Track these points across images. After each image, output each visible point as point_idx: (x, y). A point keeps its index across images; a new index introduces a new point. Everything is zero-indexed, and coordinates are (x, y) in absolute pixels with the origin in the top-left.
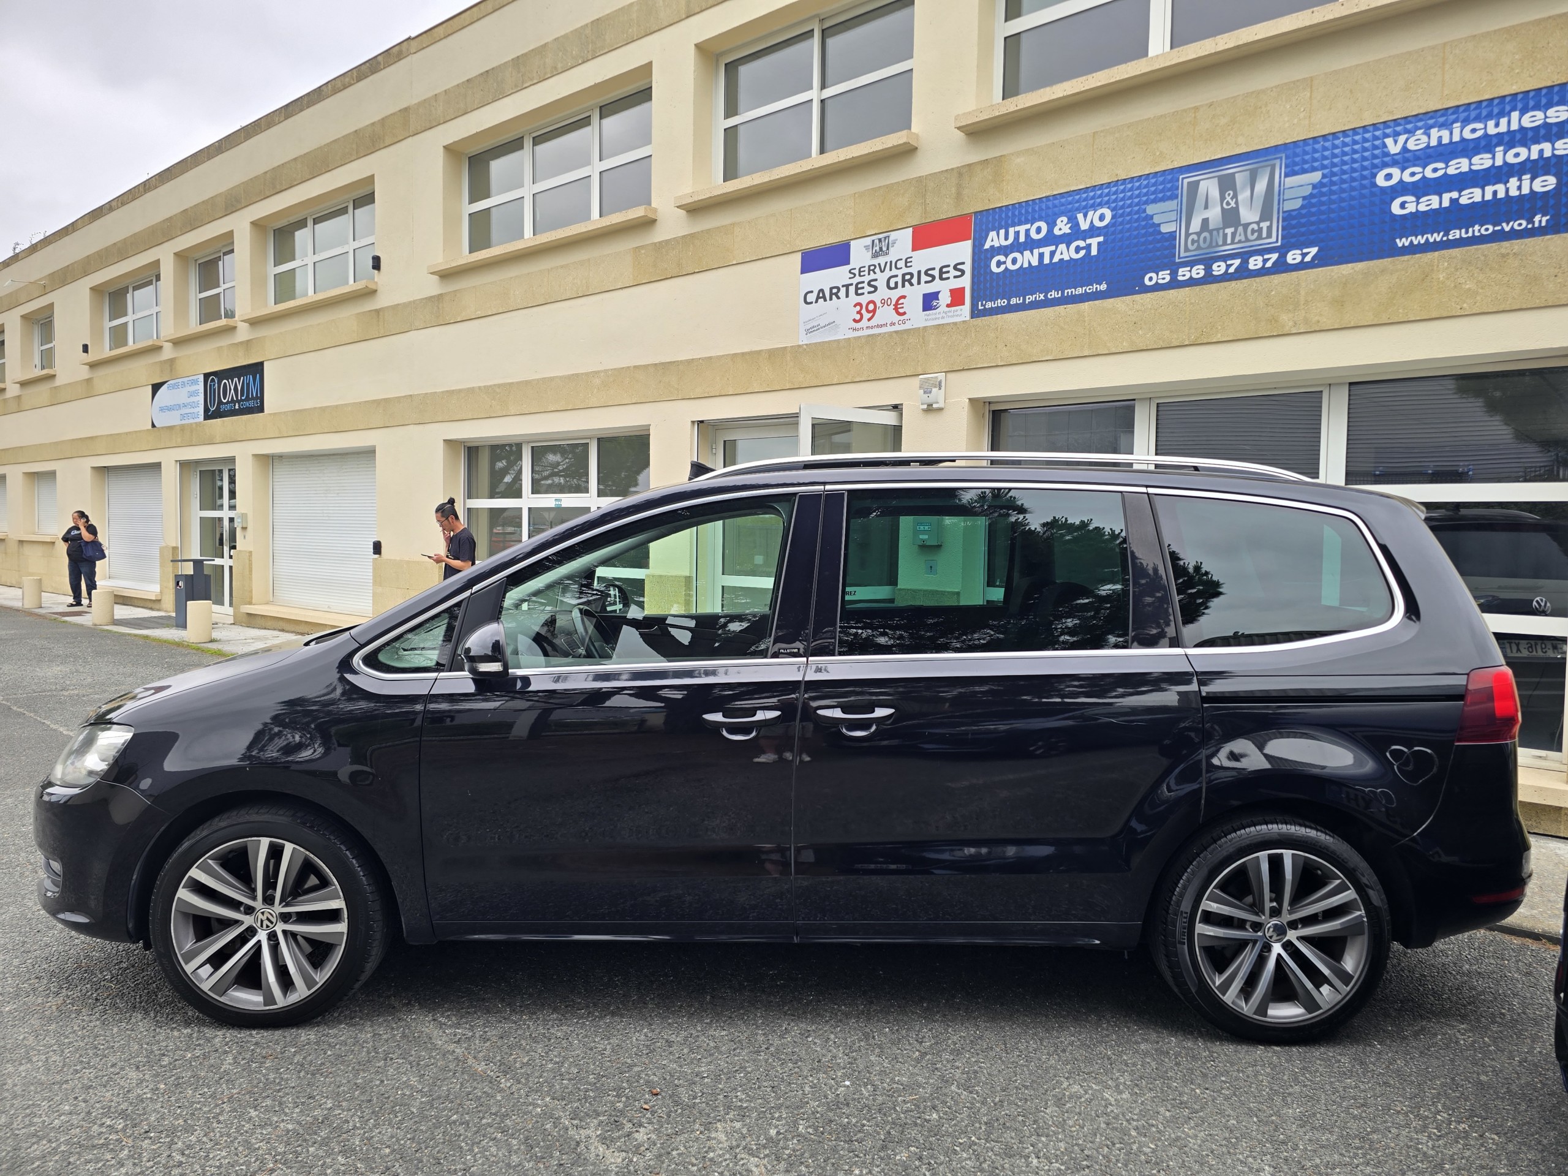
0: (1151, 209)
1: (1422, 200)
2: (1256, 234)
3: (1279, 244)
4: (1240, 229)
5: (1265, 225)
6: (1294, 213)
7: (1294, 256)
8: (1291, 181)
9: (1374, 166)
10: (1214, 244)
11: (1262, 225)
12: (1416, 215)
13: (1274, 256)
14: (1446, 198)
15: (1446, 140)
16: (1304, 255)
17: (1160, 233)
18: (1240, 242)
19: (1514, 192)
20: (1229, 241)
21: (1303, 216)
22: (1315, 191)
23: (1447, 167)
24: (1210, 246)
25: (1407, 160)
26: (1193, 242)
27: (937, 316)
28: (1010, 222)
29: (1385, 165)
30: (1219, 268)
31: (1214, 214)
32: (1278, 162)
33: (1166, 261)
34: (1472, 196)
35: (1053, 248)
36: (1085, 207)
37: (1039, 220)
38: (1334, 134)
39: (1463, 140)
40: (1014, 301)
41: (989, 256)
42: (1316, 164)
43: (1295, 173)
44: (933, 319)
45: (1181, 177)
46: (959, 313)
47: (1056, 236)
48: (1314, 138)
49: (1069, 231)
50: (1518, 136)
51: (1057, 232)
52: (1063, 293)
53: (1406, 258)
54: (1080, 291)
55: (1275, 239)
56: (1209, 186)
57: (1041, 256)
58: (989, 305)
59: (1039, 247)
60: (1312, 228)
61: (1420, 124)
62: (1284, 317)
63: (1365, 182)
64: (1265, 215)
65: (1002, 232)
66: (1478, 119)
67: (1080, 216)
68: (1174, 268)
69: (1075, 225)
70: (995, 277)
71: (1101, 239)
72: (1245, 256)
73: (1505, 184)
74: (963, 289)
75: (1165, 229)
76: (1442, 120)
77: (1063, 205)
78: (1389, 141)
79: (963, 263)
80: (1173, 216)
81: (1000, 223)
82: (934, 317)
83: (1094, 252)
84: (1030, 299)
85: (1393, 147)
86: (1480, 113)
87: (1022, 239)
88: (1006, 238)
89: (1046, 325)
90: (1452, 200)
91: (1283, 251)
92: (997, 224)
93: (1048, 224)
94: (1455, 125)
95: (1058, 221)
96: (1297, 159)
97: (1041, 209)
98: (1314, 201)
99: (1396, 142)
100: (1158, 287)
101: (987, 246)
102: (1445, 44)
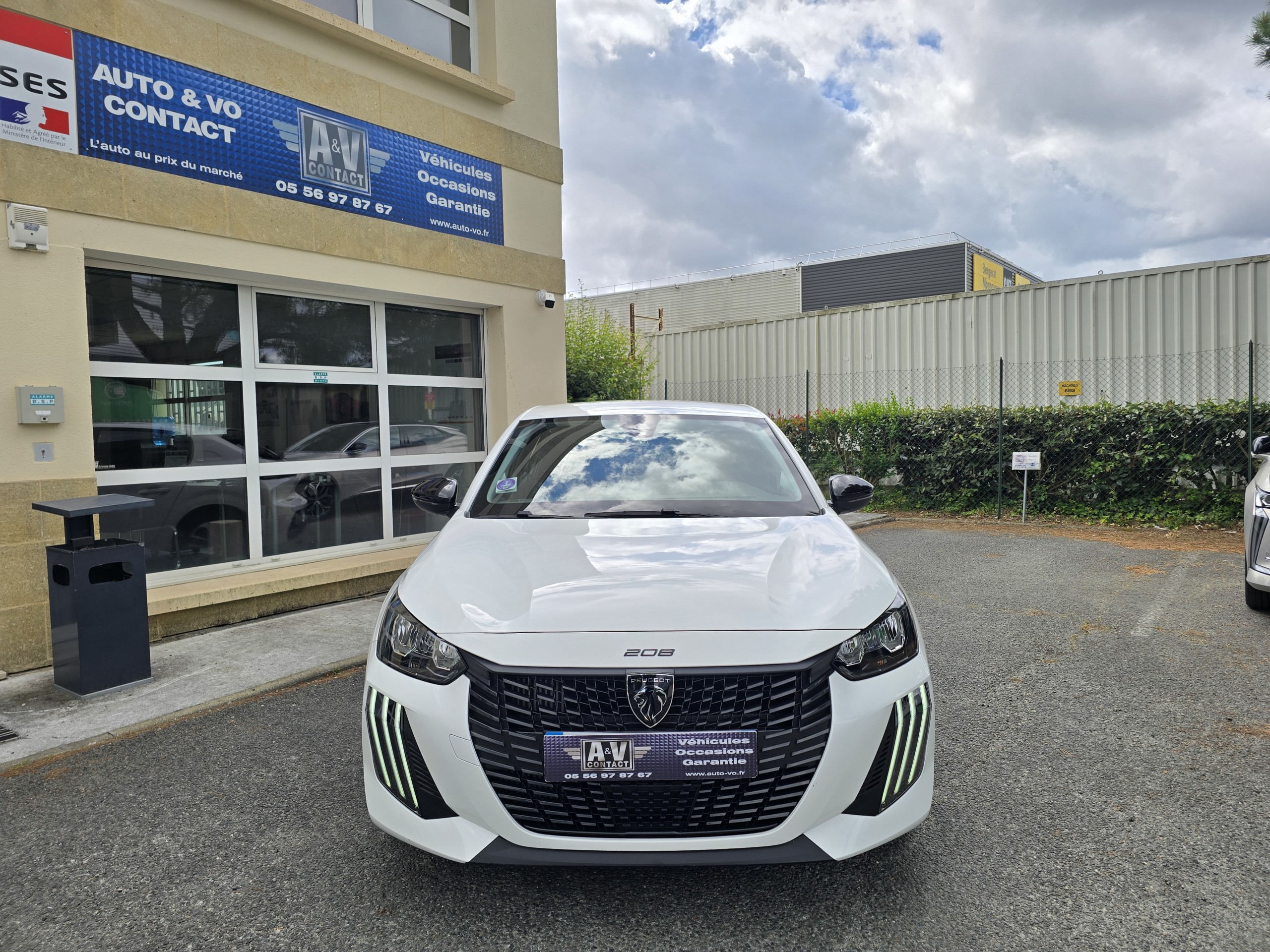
0: (277, 124)
1: (440, 199)
2: (355, 181)
3: (370, 195)
4: (345, 172)
5: (360, 176)
6: (377, 176)
7: (379, 208)
8: (373, 151)
9: (416, 166)
10: (328, 177)
11: (359, 175)
12: (437, 206)
13: (368, 203)
14: (451, 202)
15: (447, 167)
16: (385, 209)
17: (286, 148)
18: (345, 182)
19: (476, 213)
20: (338, 179)
21: (382, 181)
22: (387, 166)
23: (449, 184)
24: (325, 177)
25: (431, 170)
26: (313, 168)
27: (25, 133)
28: (125, 63)
29: (421, 168)
30: (333, 197)
31: (326, 151)
32: (363, 133)
33: (293, 175)
34: (460, 207)
35: (183, 117)
36: (213, 92)
37: (164, 79)
38: (393, 131)
39: (454, 171)
40: (138, 154)
41: (101, 89)
42: (386, 147)
43: (374, 147)
44: (18, 135)
45: (298, 108)
46: (60, 140)
47: (184, 106)
48: (383, 128)
49: (199, 107)
50: (475, 182)
51: (184, 99)
52: (198, 167)
53: (436, 232)
54: (215, 171)
55: (367, 190)
56: (319, 127)
57: (169, 119)
58: (105, 147)
59: (166, 109)
60: (388, 192)
61: (435, 150)
62: (377, 250)
63: (412, 173)
64: (360, 170)
65: (116, 71)
66: (458, 162)
67: (209, 98)
68: (300, 184)
69: (205, 104)
70: (111, 118)
71: (234, 130)
72: (351, 195)
73: (472, 206)
74: (65, 115)
75: (292, 147)
76: (444, 153)
77: (188, 77)
78: (422, 152)
79: (64, 84)
80: (296, 140)
81: (112, 59)
82: (18, 132)
83: (228, 139)
84: (158, 159)
85: (425, 160)
86: (459, 159)
87: (144, 90)
88: (123, 80)
89: (183, 194)
90: (452, 205)
91: (374, 200)
92: (108, 58)
93: (174, 88)
94: (451, 160)
95: (186, 91)
96: (375, 138)
97: (163, 69)
98: (387, 173)
99: (425, 155)
100: (286, 195)
101: (97, 76)
102: (444, 107)
